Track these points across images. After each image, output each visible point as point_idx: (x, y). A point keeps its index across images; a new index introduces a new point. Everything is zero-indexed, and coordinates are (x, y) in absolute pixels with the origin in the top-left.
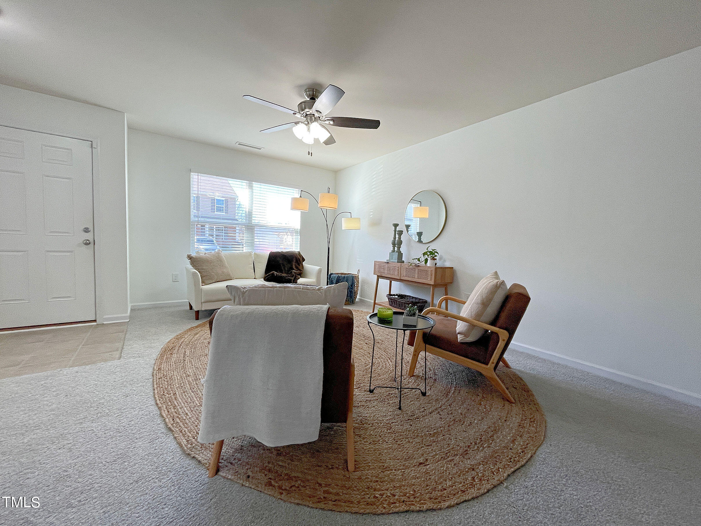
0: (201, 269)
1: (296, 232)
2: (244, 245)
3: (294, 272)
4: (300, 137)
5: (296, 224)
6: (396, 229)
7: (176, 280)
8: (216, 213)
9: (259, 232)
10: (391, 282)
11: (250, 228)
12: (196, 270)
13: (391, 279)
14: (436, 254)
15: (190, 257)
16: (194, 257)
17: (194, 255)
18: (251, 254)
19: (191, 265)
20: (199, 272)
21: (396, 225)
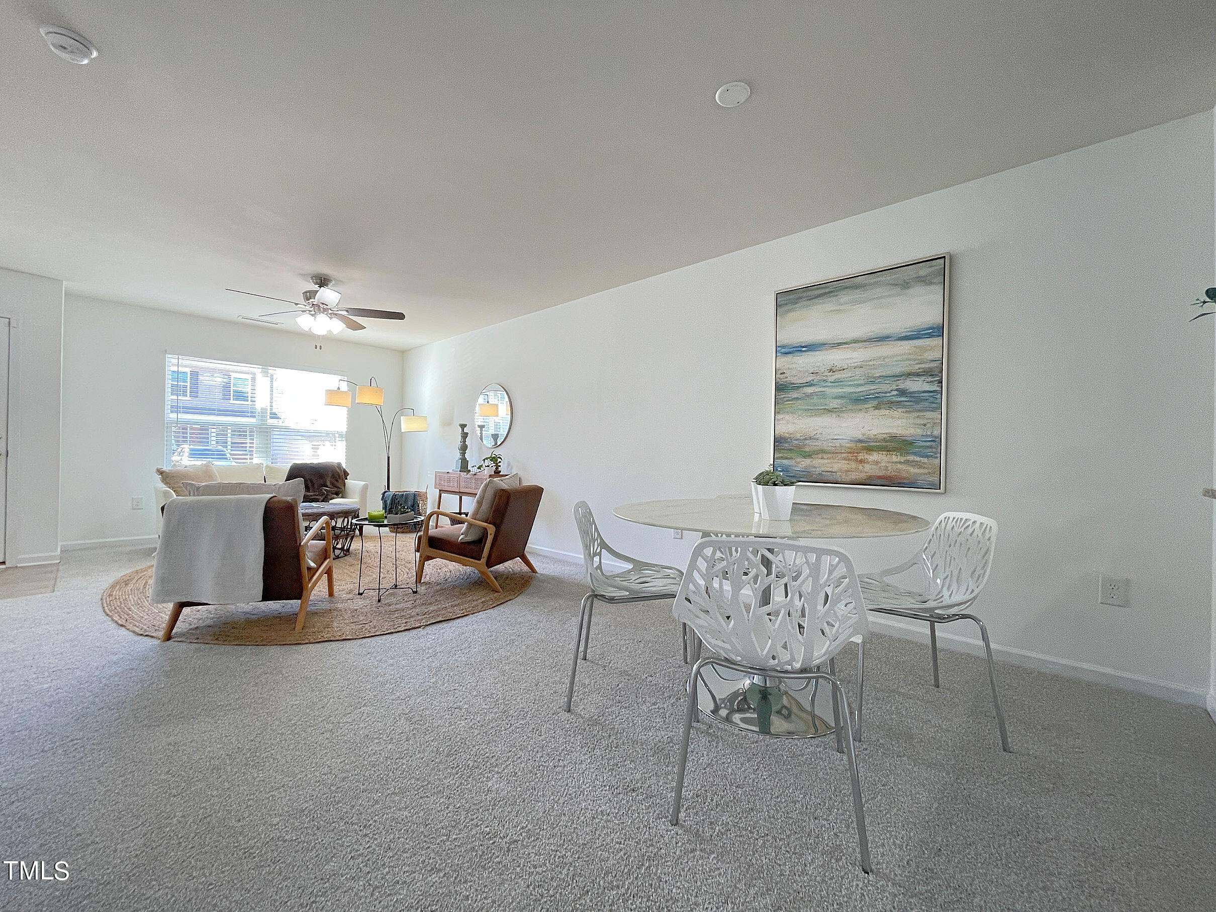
0: (177, 487)
1: (341, 436)
2: (255, 455)
3: (325, 490)
4: (306, 329)
5: (342, 426)
6: (463, 430)
7: (137, 507)
8: (232, 401)
9: (278, 437)
10: (461, 498)
11: (265, 431)
12: (170, 488)
13: (461, 494)
14: (499, 460)
15: (161, 472)
16: (167, 471)
17: (166, 468)
18: (260, 466)
19: (163, 482)
20: (174, 491)
21: (463, 426)
